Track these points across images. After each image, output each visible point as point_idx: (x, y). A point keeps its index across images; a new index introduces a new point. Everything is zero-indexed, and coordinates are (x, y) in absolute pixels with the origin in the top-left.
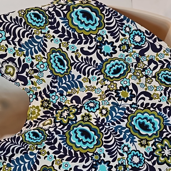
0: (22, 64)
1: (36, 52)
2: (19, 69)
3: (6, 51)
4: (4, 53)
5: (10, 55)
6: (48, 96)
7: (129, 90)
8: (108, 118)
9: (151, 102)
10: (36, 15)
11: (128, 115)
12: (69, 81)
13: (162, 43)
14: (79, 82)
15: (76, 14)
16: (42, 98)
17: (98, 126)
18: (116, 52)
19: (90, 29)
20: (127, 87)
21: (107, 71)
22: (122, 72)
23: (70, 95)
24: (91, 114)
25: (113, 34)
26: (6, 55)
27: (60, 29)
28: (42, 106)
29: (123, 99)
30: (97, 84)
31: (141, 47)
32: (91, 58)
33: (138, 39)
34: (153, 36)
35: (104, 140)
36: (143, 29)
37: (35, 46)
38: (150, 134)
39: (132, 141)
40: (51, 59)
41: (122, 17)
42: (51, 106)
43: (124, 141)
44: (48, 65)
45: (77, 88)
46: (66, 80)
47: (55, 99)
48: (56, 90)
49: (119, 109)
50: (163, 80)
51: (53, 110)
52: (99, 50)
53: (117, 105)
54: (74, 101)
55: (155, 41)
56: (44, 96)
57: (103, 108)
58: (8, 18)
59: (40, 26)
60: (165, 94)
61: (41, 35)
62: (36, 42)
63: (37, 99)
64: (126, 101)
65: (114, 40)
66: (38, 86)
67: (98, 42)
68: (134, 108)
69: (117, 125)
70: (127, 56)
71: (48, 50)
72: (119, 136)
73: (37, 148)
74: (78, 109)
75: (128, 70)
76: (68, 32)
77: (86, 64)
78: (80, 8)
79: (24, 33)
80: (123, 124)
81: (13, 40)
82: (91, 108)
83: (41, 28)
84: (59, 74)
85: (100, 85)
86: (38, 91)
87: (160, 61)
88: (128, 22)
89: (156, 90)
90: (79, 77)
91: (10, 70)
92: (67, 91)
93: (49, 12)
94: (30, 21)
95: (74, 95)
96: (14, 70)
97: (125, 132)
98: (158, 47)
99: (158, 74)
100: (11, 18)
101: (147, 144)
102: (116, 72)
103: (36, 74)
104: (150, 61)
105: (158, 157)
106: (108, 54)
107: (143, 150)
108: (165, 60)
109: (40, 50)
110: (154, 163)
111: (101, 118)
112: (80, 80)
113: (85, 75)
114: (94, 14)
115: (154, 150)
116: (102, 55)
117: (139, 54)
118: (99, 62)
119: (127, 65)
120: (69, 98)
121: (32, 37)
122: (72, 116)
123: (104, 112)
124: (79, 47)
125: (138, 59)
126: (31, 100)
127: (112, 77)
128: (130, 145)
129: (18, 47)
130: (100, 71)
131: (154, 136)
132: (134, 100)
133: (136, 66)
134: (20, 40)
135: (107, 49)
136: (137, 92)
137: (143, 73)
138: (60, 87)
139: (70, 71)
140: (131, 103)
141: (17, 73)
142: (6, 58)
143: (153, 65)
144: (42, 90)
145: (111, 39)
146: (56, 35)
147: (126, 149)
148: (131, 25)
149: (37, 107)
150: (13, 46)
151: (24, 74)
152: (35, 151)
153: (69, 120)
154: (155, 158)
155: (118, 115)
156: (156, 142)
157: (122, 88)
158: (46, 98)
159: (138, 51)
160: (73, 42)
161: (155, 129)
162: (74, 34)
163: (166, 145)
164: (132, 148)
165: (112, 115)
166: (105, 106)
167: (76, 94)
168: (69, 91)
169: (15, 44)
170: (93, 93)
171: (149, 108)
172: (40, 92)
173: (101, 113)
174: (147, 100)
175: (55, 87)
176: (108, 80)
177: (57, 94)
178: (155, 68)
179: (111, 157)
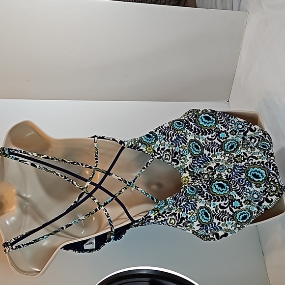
0: (174, 152)
1: (181, 144)
2: (172, 155)
4: (163, 147)
5: (167, 148)
6: (192, 169)
7: (242, 157)
8: (232, 174)
9: (257, 161)
10: (178, 123)
11: (245, 170)
12: (203, 158)
13: (256, 126)
14: (210, 158)
15: (201, 118)
16: (189, 171)
17: (228, 179)
18: (228, 136)
19: (211, 126)
20: (240, 155)
21: (225, 148)
22: (235, 147)
23: (205, 167)
24: (222, 173)
25: (224, 126)
26: (165, 148)
27: (193, 128)
28: (189, 176)
29: (240, 162)
30: (221, 157)
31: (243, 131)
32: (215, 142)
33: (240, 126)
34: (249, 123)
35: (233, 187)
36: (242, 120)
37: (180, 140)
38: (261, 180)
39: (251, 186)
40: (190, 146)
41: (228, 116)
42: (195, 175)
43: (246, 186)
44: (189, 150)
45: (209, 162)
46: (201, 158)
47: (197, 171)
48: (196, 165)
49: (238, 167)
50: (261, 147)
51: (197, 177)
52: (218, 137)
53: (237, 165)
54: (209, 170)
55: (251, 126)
56: (190, 169)
57: (229, 168)
58: (164, 127)
59: (181, 128)
60: (265, 155)
61: (183, 134)
62: (181, 138)
63: (186, 173)
64: (241, 163)
65: (226, 129)
66: (185, 163)
67: (216, 132)
68: (247, 166)
69: (239, 177)
70: (236, 137)
71: (188, 141)
72: (242, 184)
73: (193, 198)
74: (213, 172)
75: (239, 145)
76: (198, 129)
77: (212, 145)
78: (203, 115)
79: (173, 134)
80: (243, 177)
81: (167, 139)
82: (221, 170)
83: (182, 130)
84: (196, 155)
85: (223, 158)
87: (257, 137)
88: (232, 118)
89: (258, 154)
90: (209, 155)
91: (168, 157)
92: (203, 165)
93: (186, 120)
94: (176, 127)
96: (170, 157)
97: (245, 181)
98: (254, 129)
99: (258, 145)
100: (165, 127)
101: (261, 186)
102: (231, 148)
103: (182, 157)
104: (251, 138)
105: (269, 193)
106: (224, 138)
107: (258, 190)
108: (260, 136)
109: (183, 142)
110: (267, 196)
111: (229, 174)
112: (210, 156)
113: (212, 153)
114: (211, 117)
115: (266, 189)
116: (221, 139)
117: (243, 135)
118: (220, 143)
119: (237, 142)
120: (205, 169)
121: (178, 136)
122: (210, 176)
123: (230, 170)
124: (206, 137)
125: (243, 138)
126: (182, 174)
127: (229, 151)
128: (250, 188)
129: (170, 142)
130: (222, 149)
131: (264, 181)
132: (246, 161)
133: (243, 143)
134: (172, 138)
135: (223, 135)
136: (247, 156)
137: (249, 146)
138: (198, 163)
139: (203, 152)
140: (245, 163)
141: (172, 158)
142: (165, 150)
143: (253, 140)
144: (188, 165)
145: (224, 129)
146: (191, 132)
147: (248, 191)
148: (235, 120)
149: (187, 177)
150: (168, 142)
151: (176, 158)
152: (193, 200)
153: (209, 178)
154: (267, 193)
155: (238, 171)
156: (265, 184)
157: (237, 156)
158: (191, 170)
159: (242, 133)
160: (202, 135)
161: (263, 176)
162: (201, 130)
163: (272, 185)
164: (252, 190)
165: (235, 172)
166: (230, 167)
167: (209, 165)
168: (205, 164)
169: (169, 141)
170: (220, 163)
171: (257, 164)
172: (187, 167)
173: (228, 171)
174: (254, 160)
175: (196, 163)
176: (227, 154)
177: (198, 167)
178: (255, 142)
179: (240, 197)
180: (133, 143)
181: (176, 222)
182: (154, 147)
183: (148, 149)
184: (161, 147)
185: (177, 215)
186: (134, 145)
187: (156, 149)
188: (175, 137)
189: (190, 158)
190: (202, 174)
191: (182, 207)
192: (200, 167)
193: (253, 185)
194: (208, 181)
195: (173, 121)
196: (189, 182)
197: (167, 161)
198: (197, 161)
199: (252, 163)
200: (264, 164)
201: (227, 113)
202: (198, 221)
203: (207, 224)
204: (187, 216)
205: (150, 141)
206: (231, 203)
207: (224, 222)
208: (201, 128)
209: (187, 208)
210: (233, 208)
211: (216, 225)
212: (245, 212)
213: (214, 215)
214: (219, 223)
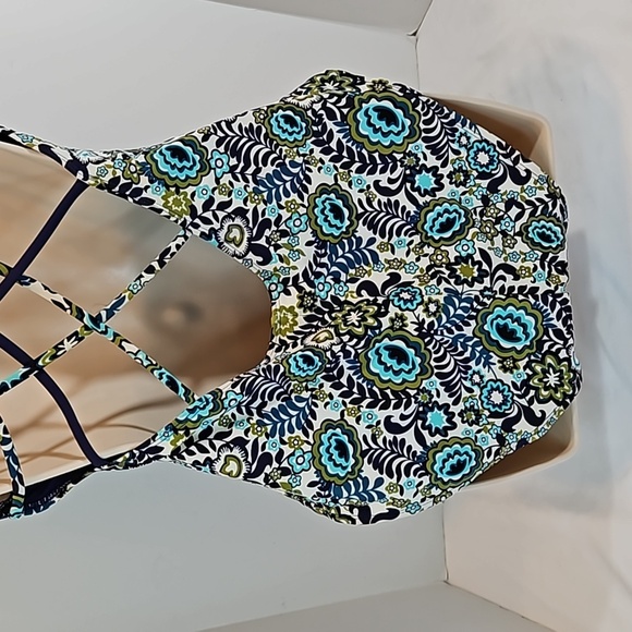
0: (260, 219)
2: (252, 230)
3: (230, 194)
4: (226, 199)
5: (237, 203)
6: (312, 284)
7: (474, 263)
8: (440, 319)
9: (517, 284)
10: (288, 120)
11: (478, 311)
12: (350, 251)
13: (531, 166)
14: (370, 251)
15: (366, 113)
16: (300, 289)
17: (423, 336)
18: (441, 187)
19: (392, 143)
20: (470, 256)
21: (426, 227)
22: (456, 227)
23: (353, 280)
24: (406, 313)
25: (435, 151)
26: (229, 203)
27: (333, 145)
28: (300, 306)
29: (465, 281)
30: (408, 254)
31: (490, 175)
32: (397, 202)
33: (483, 158)
34: (512, 152)
35: (433, 364)
36: (494, 139)
37: (285, 182)
38: (519, 347)
39: (488, 364)
40: (316, 206)
41: (453, 116)
42: (318, 304)
43: (472, 364)
44: (310, 219)
45: (368, 264)
46: (343, 249)
47: (325, 290)
48: (324, 271)
49: (461, 301)
50: (537, 240)
51: (323, 313)
52: (408, 185)
53: (456, 293)
54: (363, 292)
55: (516, 161)
56: (304, 285)
57: (430, 301)
58: (235, 126)
59: (295, 140)
60: (543, 267)
61: (299, 160)
62: (289, 173)
63: (288, 293)
64: (471, 285)
65: (438, 163)
66: (292, 263)
67: (407, 167)
68: (489, 297)
69: (456, 332)
70: (464, 193)
71: (312, 189)
72: (461, 354)
73: (307, 389)
74: (379, 306)
75: (469, 223)
76: (350, 150)
77: (388, 213)
78: (374, 102)
79: (267, 156)
80: (468, 331)
81: (242, 173)
82: (406, 301)
83: (296, 144)
84: (330, 238)
85: (413, 256)
86: (293, 273)
87: (529, 203)
88: (464, 125)
89: (524, 260)
90: (371, 241)
91: (236, 233)
92: (347, 273)
93: (314, 112)
94: (276, 131)
95: (362, 280)
96: (242, 233)
97: (473, 346)
98: (524, 174)
99: (526, 228)
100: (240, 126)
101: (517, 368)
102: (445, 227)
103: (284, 241)
104: (510, 203)
105: (537, 389)
106: (426, 192)
107: (508, 378)
108: (538, 200)
109: (295, 190)
110: (531, 402)
111: (428, 321)
112: (373, 247)
113: (383, 236)
114: (399, 113)
115: (530, 377)
116: (416, 194)
117: (488, 188)
118: (412, 208)
119: (467, 212)
120: (353, 287)
121: (282, 165)
122: (371, 321)
123: (432, 308)
124: (370, 180)
125: (485, 200)
126: (275, 294)
127: (437, 238)
128: (484, 371)
129: (252, 185)
130: (415, 228)
131: (527, 351)
132: (487, 281)
133: (482, 214)
134: (258, 170)
135: (425, 180)
136: (490, 265)
137: (497, 227)
138: (333, 264)
139: (355, 231)
140: (481, 287)
141: (249, 240)
142: (230, 210)
143: (514, 211)
144: (300, 271)
145: (432, 161)
146: (326, 158)
147: (476, 378)
148: (471, 132)
149: (291, 310)
150: (243, 183)
151: (262, 241)
152: (306, 395)
153: (367, 327)
154: (532, 393)
155: (459, 312)
156: (530, 361)
157: (459, 259)
158: (308, 289)
159: (485, 183)
160: (359, 171)
161: (527, 336)
162: (360, 154)
163: (550, 365)
164: (488, 376)
165: (447, 313)
166: (434, 297)
167: (366, 278)
168: (352, 271)
169: (246, 180)
170: (401, 272)
171: (516, 296)
172: (296, 278)
173: (427, 310)
174: (510, 281)
175: (323, 265)
176: (429, 245)
177: (329, 279)
178: (519, 216)
179: (450, 396)
180: (119, 173)
181: (244, 471)
182: (193, 195)
183: (171, 199)
184: (219, 198)
185: (249, 447)
186: (123, 181)
187: (199, 203)
188: (269, 169)
189: (309, 244)
190: (341, 304)
191: (269, 418)
192: (337, 280)
193: (495, 359)
194: (360, 338)
195: (272, 109)
196: (296, 328)
197: (231, 247)
198: (330, 259)
199: (502, 289)
200: (536, 298)
201: (452, 106)
202: (313, 469)
203: (339, 482)
204: (281, 452)
205: (181, 170)
206: (421, 416)
207: (394, 480)
208: (361, 145)
209: (283, 421)
210: (425, 433)
211: (371, 487)
212: (462, 450)
213: (368, 451)
214: (379, 482)
